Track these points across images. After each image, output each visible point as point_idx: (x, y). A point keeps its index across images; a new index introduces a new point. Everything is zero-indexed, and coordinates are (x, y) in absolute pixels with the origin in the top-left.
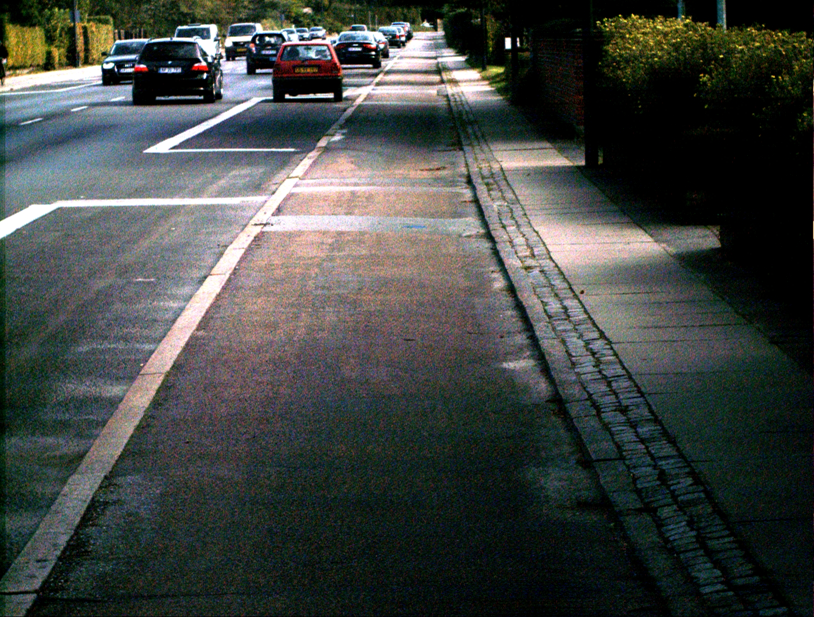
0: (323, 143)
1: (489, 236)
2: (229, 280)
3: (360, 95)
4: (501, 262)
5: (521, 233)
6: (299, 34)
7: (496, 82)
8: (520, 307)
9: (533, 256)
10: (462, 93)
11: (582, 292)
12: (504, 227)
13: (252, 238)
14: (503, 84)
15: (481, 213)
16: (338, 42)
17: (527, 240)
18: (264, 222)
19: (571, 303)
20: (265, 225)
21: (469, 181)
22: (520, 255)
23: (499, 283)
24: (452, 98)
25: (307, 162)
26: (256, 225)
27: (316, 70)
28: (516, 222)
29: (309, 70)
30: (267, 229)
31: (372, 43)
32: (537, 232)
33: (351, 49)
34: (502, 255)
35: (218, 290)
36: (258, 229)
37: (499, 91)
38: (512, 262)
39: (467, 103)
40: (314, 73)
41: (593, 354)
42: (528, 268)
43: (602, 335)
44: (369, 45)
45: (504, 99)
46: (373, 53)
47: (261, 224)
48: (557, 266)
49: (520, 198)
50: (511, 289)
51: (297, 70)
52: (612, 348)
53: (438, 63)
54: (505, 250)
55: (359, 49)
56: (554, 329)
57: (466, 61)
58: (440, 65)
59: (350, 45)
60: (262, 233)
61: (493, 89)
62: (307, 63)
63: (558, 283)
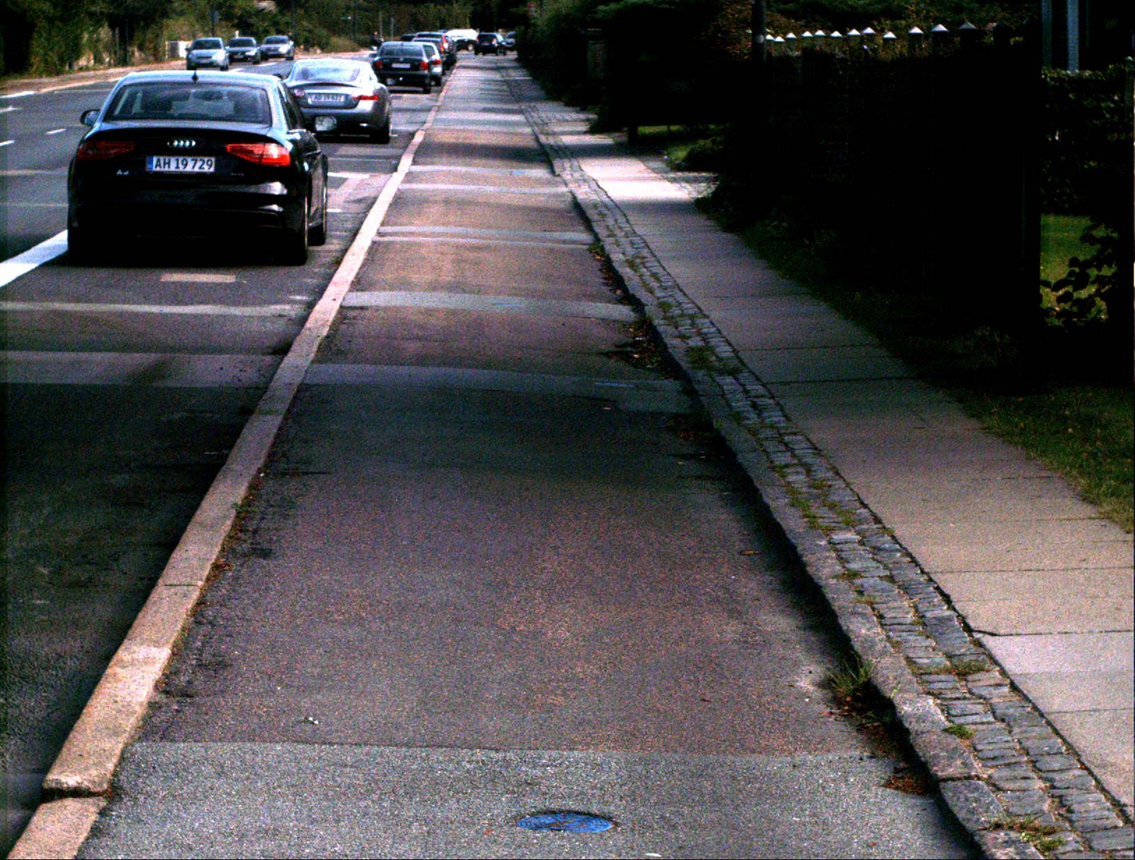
16: (97, 126)
44: (257, 149)
46: (277, 188)
55: (203, 166)
59: (161, 142)
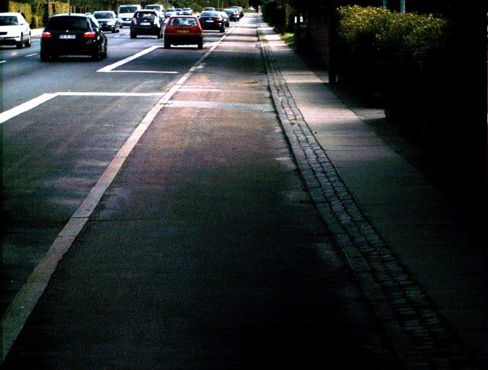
0: (193, 69)
1: (276, 112)
2: (150, 125)
3: (213, 46)
4: (280, 122)
5: (291, 110)
6: (177, 12)
7: (289, 41)
8: (286, 139)
9: (296, 119)
10: (269, 46)
11: (316, 133)
12: (283, 108)
13: (159, 109)
14: (292, 43)
15: (273, 103)
16: (200, 17)
17: (294, 113)
18: (165, 103)
19: (310, 137)
20: (165, 104)
21: (269, 89)
22: (290, 118)
23: (278, 130)
24: (263, 49)
25: (184, 78)
26: (161, 104)
27: (188, 32)
28: (290, 106)
29: (184, 31)
30: (166, 106)
31: (220, 18)
32: (299, 110)
33: (208, 21)
34: (281, 118)
35: (145, 129)
36: (162, 106)
37: (290, 46)
38: (285, 121)
39: (272, 52)
40: (187, 33)
41: (316, 154)
42: (292, 124)
43: (321, 148)
44: (218, 19)
45: (292, 50)
46: (220, 24)
47: (163, 104)
48: (306, 123)
49: (293, 96)
50: (284, 132)
51: (178, 31)
52: (325, 153)
53: (257, 31)
54: (282, 117)
55: (212, 21)
56: (300, 146)
57: (274, 30)
58: (258, 32)
59: (207, 19)
60: (164, 108)
61: (287, 45)
62: (184, 27)
63: (305, 129)
